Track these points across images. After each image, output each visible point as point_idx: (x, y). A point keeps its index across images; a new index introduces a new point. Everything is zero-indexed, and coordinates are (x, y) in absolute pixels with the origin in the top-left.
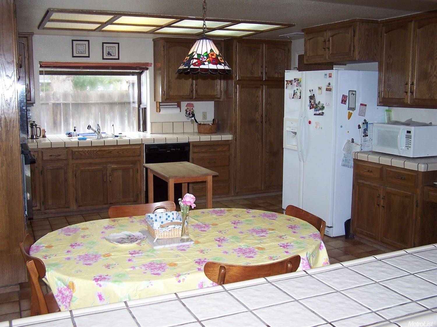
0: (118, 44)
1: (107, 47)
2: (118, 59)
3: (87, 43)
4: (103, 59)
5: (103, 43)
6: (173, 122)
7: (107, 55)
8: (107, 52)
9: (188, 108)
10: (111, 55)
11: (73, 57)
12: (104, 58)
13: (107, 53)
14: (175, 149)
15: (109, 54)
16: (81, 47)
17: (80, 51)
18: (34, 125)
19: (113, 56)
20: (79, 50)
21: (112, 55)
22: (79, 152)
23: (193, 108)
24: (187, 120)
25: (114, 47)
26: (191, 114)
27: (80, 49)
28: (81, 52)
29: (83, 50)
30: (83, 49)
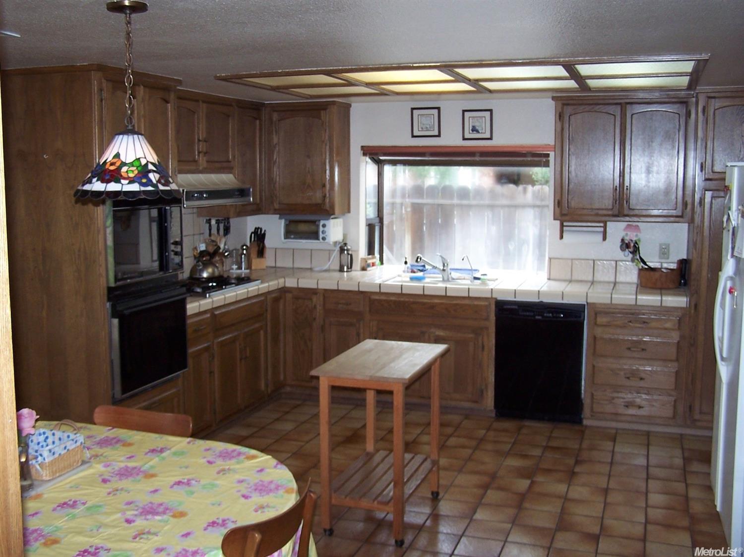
0: (491, 111)
1: (470, 118)
2: (491, 139)
3: (435, 112)
4: (464, 139)
5: (464, 111)
6: (594, 261)
7: (471, 132)
8: (471, 126)
9: (627, 234)
10: (478, 132)
11: (413, 136)
12: (466, 137)
13: (471, 129)
14: (553, 315)
15: (474, 130)
16: (426, 120)
17: (424, 127)
18: (345, 250)
19: (482, 133)
20: (423, 124)
21: (480, 131)
22: (380, 301)
23: (639, 234)
24: (625, 258)
25: (484, 118)
26: (631, 247)
27: (425, 123)
28: (427, 128)
29: (430, 125)
30: (430, 123)
